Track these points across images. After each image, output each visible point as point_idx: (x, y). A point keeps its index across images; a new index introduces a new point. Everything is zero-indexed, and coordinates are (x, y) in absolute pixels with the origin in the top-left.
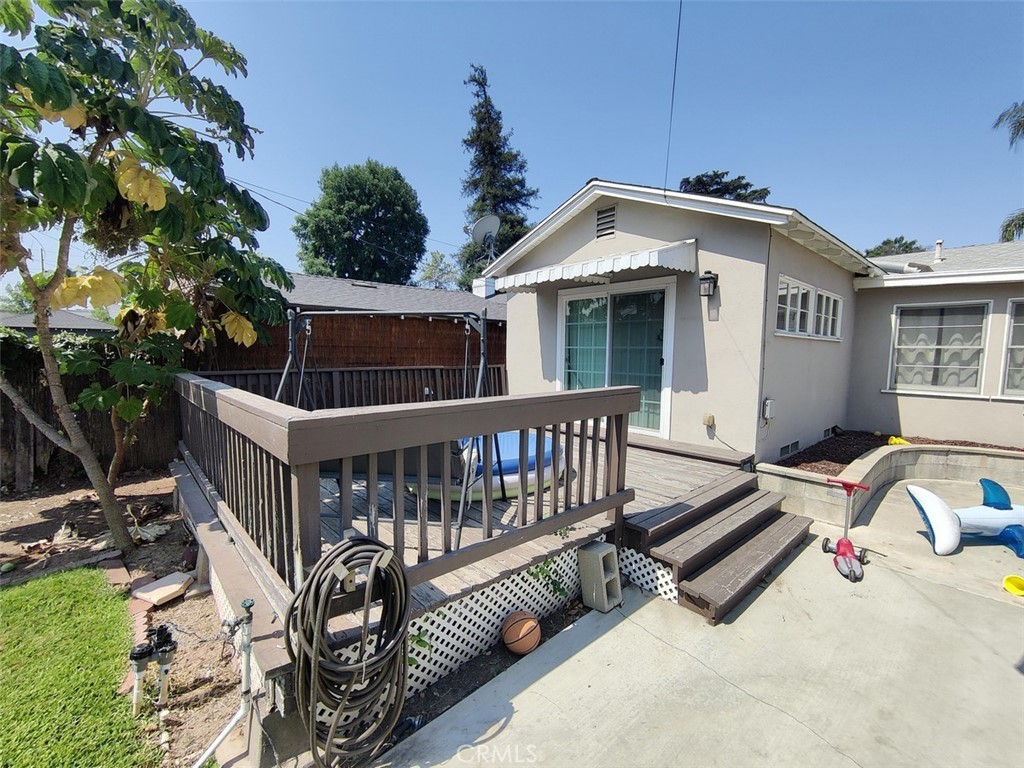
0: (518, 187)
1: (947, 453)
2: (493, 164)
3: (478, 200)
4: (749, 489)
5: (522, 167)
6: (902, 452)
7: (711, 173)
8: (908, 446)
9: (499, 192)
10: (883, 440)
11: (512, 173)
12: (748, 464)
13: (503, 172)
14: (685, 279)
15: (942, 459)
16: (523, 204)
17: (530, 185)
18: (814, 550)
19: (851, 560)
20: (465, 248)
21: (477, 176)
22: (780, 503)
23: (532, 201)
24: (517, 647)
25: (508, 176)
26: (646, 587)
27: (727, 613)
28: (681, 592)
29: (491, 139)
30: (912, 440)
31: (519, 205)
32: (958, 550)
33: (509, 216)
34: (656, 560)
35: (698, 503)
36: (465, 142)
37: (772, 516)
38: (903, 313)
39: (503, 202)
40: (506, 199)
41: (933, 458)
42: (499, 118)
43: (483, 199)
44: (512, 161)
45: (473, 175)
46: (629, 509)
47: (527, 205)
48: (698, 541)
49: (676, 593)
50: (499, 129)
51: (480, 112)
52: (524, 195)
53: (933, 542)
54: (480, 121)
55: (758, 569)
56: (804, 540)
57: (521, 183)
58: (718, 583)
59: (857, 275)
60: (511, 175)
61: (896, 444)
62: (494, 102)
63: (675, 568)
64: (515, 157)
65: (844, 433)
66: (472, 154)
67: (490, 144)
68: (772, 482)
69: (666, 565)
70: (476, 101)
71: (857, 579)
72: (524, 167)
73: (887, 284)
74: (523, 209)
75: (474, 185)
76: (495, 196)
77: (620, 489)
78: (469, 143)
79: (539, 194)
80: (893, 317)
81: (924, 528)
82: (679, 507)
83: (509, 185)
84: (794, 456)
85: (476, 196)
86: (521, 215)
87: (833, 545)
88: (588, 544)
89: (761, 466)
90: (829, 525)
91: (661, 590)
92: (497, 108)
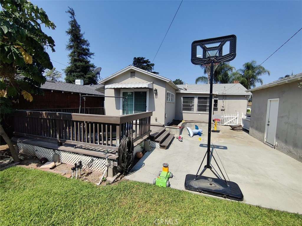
0: (87, 51)
1: (190, 122)
2: (77, 42)
3: (72, 53)
4: (164, 131)
5: (88, 45)
6: (184, 123)
7: (141, 57)
8: (185, 122)
9: (80, 52)
10: (181, 121)
11: (85, 46)
12: (163, 126)
13: (82, 45)
14: (151, 90)
15: (190, 123)
16: (89, 57)
17: (91, 51)
18: (175, 139)
19: (180, 139)
20: (67, 68)
21: (72, 45)
22: (169, 132)
23: (92, 56)
24: (140, 157)
25: (83, 47)
26: (154, 147)
27: (167, 148)
28: (160, 146)
29: (77, 34)
30: (185, 121)
31: (87, 57)
32: (193, 136)
33: (84, 60)
34: (156, 142)
35: (160, 132)
36: (67, 32)
37: (169, 135)
38: (183, 97)
39: (81, 55)
40: (82, 54)
41: (188, 123)
42: (79, 27)
43: (74, 52)
44: (84, 42)
45: (70, 44)
46: (151, 134)
47: (90, 57)
48: (161, 138)
49: (159, 146)
50: (80, 31)
51: (72, 23)
52: (89, 54)
53: (190, 136)
54: (72, 26)
55: (170, 141)
56: (174, 138)
57: (88, 50)
58: (165, 143)
59: (176, 90)
60: (84, 47)
61: (183, 122)
62: (77, 21)
63: (160, 142)
64: (86, 41)
65: (175, 120)
66: (69, 37)
67: (77, 35)
68: (167, 128)
69: (158, 142)
70: (71, 20)
71: (182, 141)
72: (89, 45)
73: (181, 92)
74: (89, 58)
75: (71, 47)
76: (79, 53)
77: (150, 130)
78: (69, 33)
79: (94, 55)
80: (182, 98)
81: (189, 134)
82: (157, 133)
83: (84, 50)
84: (170, 124)
85: (71, 51)
86: (88, 60)
87: (178, 137)
88: (145, 140)
89: (165, 126)
90: (177, 135)
91: (157, 147)
92: (79, 24)
